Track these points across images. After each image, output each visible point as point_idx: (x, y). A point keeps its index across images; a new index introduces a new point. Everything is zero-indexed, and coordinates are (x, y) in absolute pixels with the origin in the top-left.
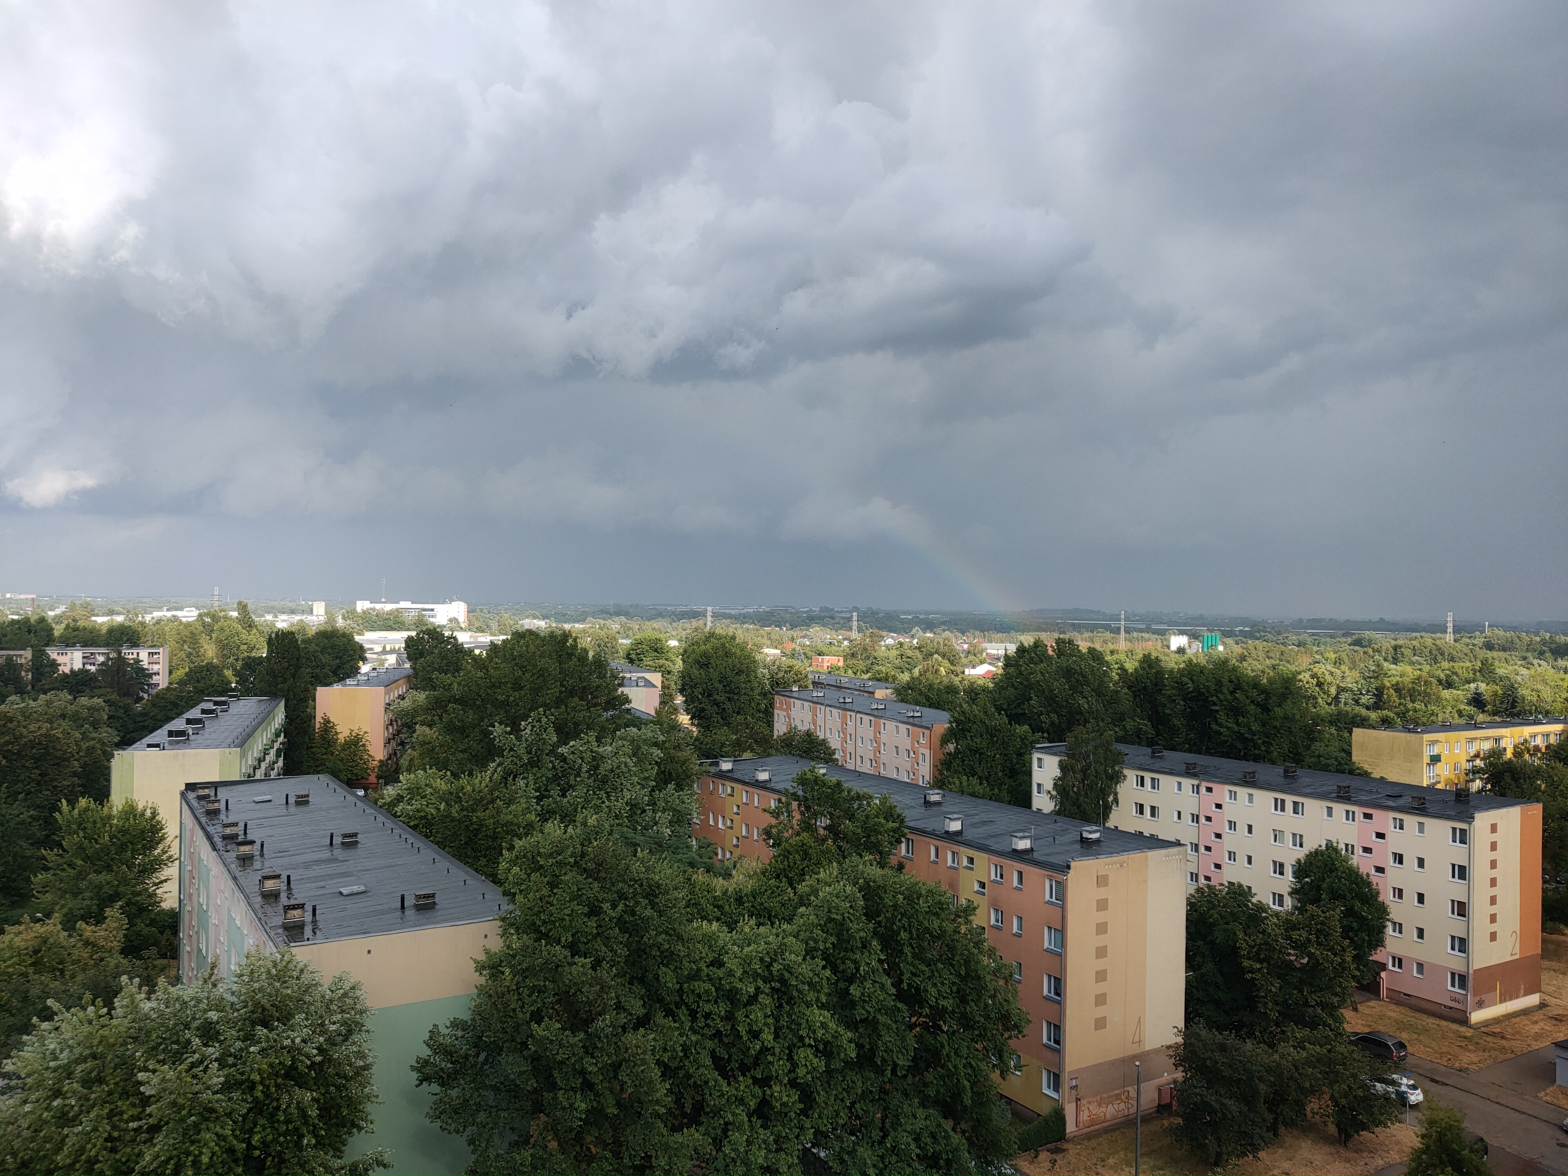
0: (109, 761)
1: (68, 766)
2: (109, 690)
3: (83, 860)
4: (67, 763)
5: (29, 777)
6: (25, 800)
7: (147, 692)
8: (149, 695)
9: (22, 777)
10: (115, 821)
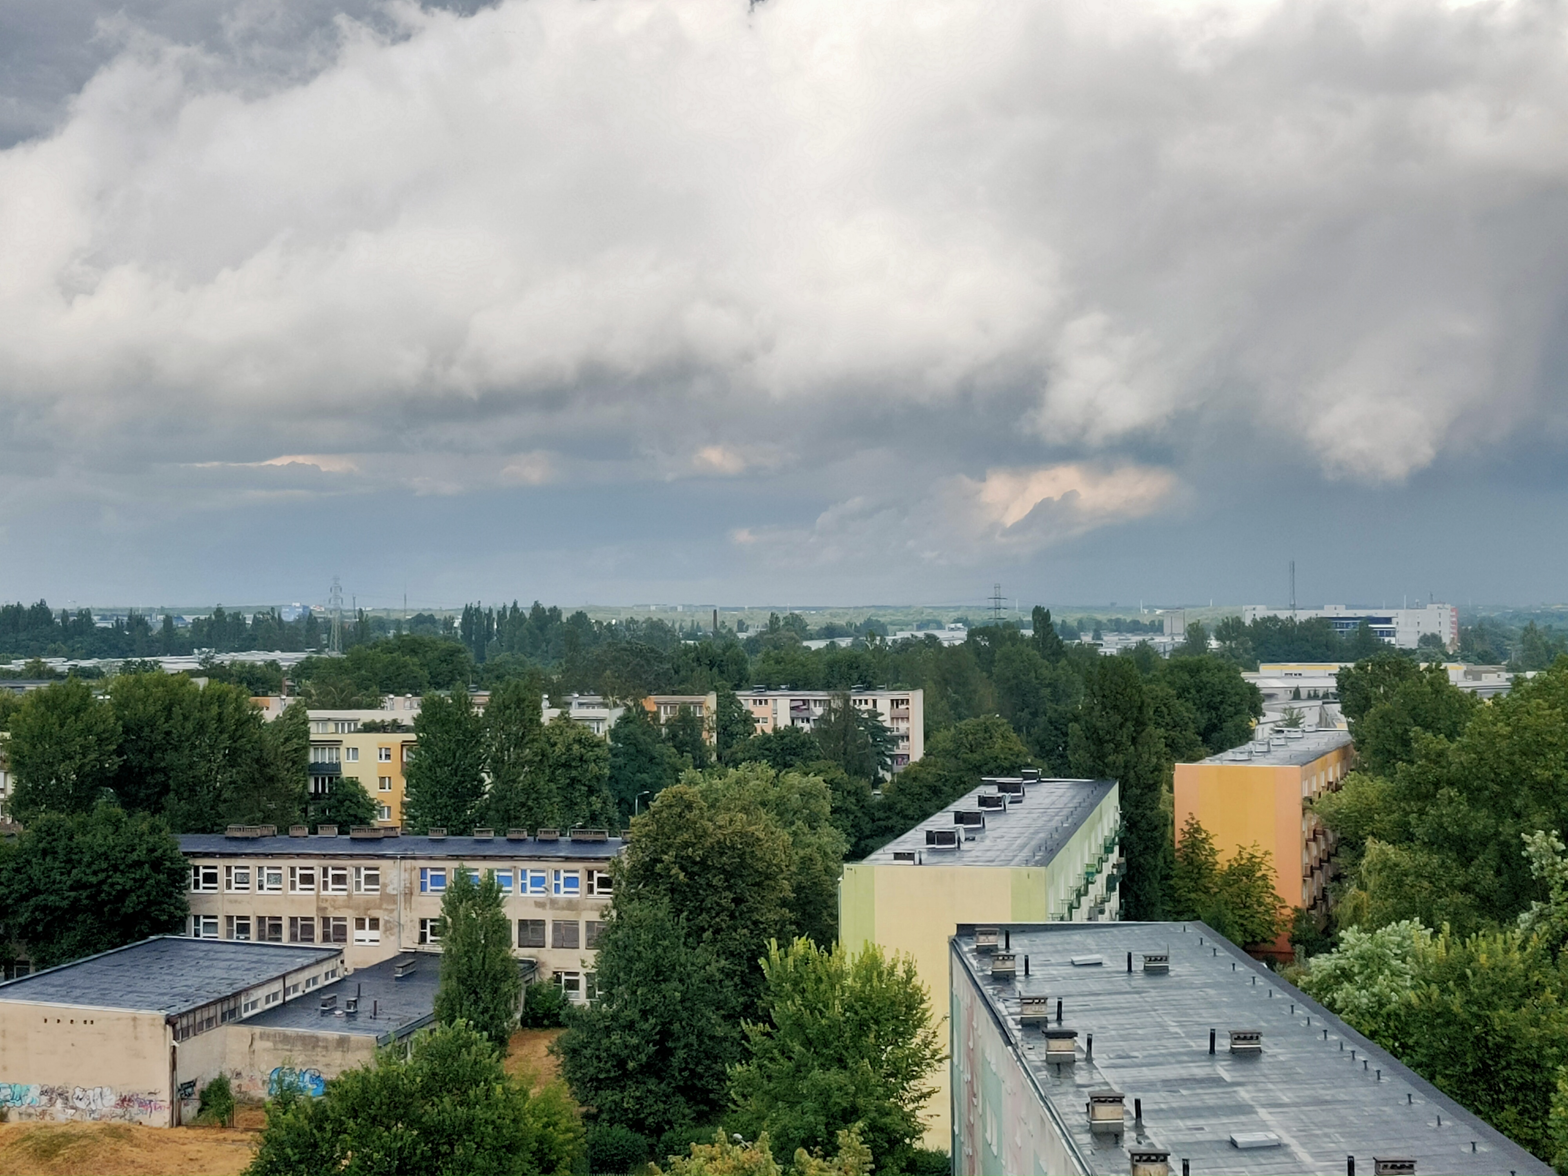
0: (835, 883)
1: (774, 889)
2: (831, 763)
3: (802, 1045)
4: (773, 883)
5: (718, 904)
6: (714, 941)
7: (889, 769)
8: (893, 775)
9: (708, 903)
10: (849, 981)
